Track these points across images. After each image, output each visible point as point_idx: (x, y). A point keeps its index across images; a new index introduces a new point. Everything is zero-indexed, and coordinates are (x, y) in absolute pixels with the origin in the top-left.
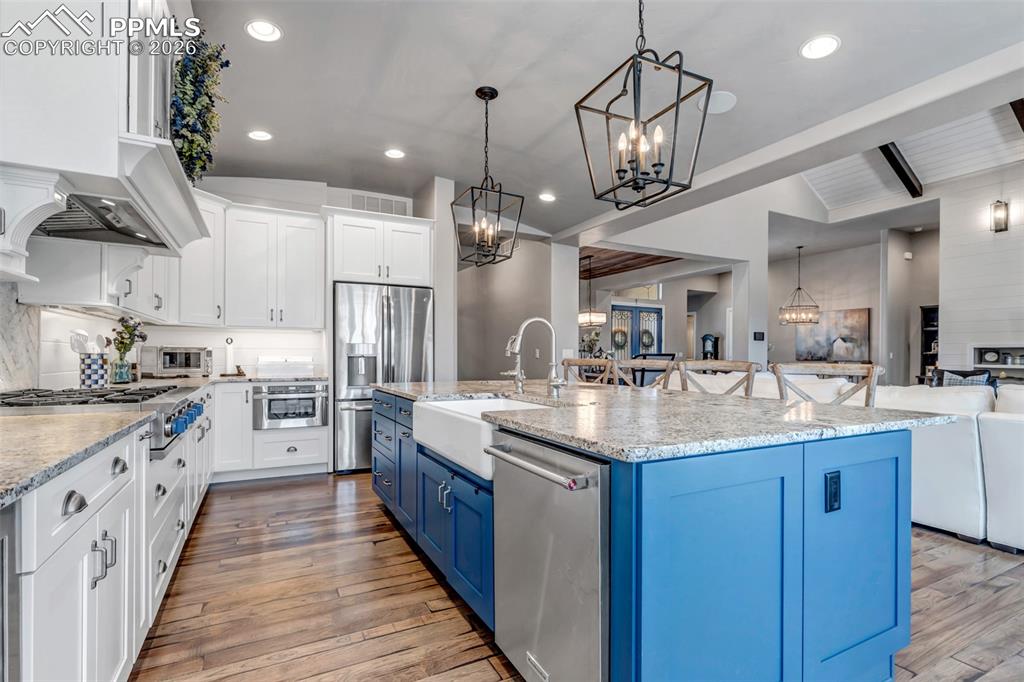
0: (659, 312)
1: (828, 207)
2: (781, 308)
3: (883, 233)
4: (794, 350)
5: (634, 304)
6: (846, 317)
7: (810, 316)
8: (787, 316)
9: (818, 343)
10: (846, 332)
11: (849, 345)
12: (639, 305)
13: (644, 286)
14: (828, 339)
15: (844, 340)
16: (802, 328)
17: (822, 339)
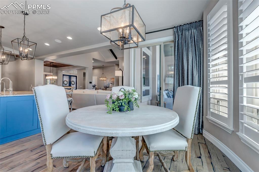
0: (76, 76)
1: (105, 59)
2: (100, 77)
3: (115, 64)
4: (103, 86)
5: (70, 75)
6: (111, 80)
7: (105, 79)
8: (101, 79)
9: (107, 84)
10: (111, 82)
11: (112, 85)
12: (71, 75)
13: (72, 70)
14: (109, 84)
15: (111, 84)
16: (105, 81)
17: (108, 83)
